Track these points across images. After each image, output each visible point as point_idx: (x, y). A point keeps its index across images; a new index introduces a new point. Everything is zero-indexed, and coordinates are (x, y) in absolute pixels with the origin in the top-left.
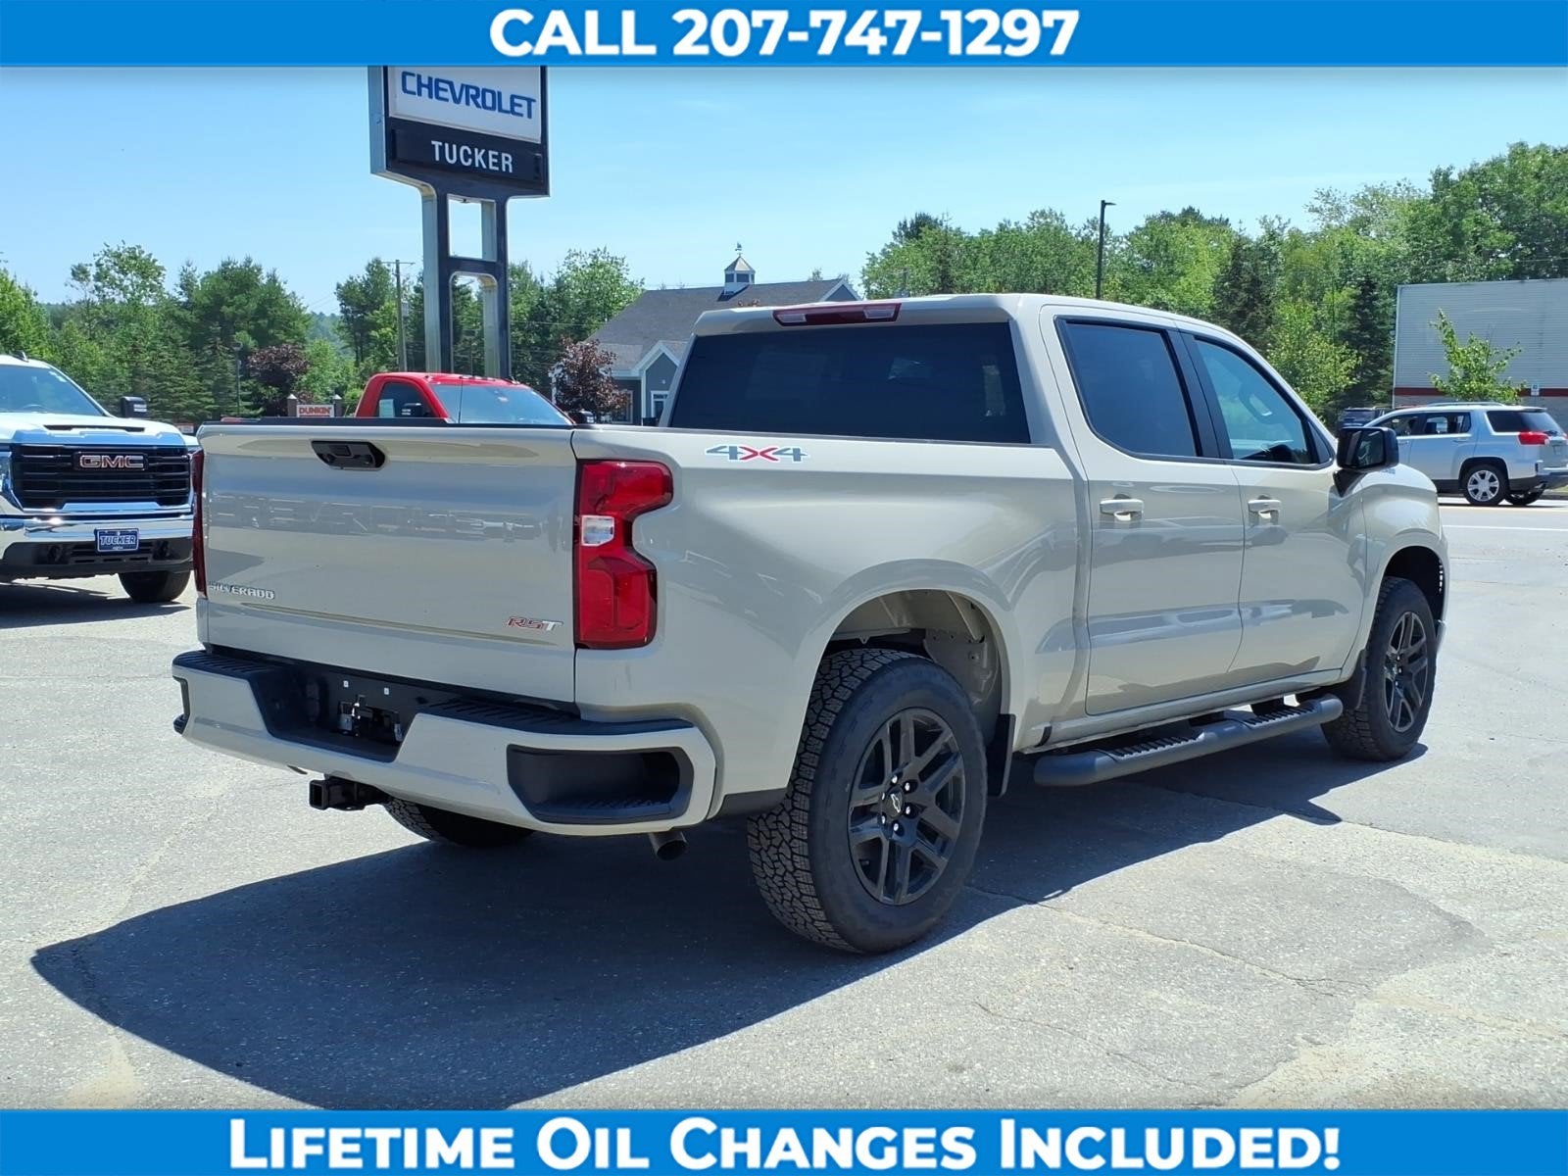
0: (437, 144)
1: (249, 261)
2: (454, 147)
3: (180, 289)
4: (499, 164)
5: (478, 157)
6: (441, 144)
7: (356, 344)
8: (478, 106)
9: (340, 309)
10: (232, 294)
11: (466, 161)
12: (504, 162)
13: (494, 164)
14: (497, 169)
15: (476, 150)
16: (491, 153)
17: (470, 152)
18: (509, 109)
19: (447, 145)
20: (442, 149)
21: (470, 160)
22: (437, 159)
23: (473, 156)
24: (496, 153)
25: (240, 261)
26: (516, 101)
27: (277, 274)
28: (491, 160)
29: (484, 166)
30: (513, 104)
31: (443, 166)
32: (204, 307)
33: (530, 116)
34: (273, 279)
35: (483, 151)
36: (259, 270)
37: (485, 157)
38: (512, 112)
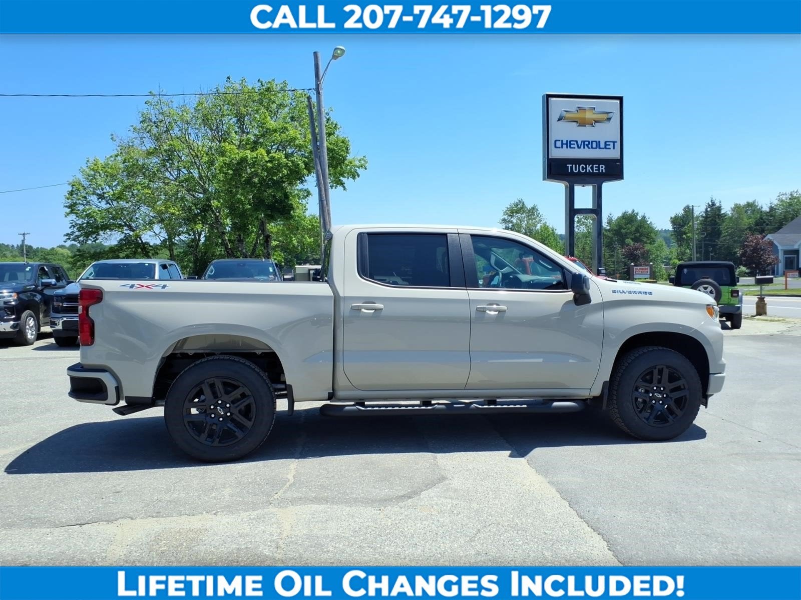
0: (569, 166)
1: (633, 211)
2: (577, 166)
3: (607, 224)
4: (599, 170)
5: (589, 168)
6: (571, 165)
7: (678, 241)
8: (589, 148)
9: (672, 227)
10: (626, 224)
11: (583, 170)
12: (601, 169)
13: (596, 170)
14: (597, 172)
15: (588, 166)
16: (595, 166)
17: (584, 167)
18: (604, 147)
19: (574, 166)
20: (572, 168)
21: (585, 170)
22: (569, 171)
23: (586, 168)
24: (597, 165)
25: (630, 212)
26: (607, 143)
27: (646, 215)
28: (595, 168)
29: (591, 171)
30: (606, 145)
31: (572, 173)
32: (615, 230)
33: (614, 148)
34: (644, 217)
35: (591, 165)
36: (637, 214)
37: (592, 168)
38: (605, 148)
